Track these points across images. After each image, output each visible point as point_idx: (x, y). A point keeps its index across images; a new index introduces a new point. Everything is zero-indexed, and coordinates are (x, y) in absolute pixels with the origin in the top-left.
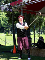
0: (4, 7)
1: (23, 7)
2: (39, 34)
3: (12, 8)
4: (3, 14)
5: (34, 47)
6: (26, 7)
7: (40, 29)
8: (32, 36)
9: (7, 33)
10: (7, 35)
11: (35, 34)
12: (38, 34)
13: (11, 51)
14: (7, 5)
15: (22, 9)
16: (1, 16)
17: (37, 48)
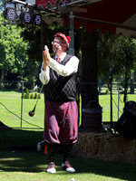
0: (16, 11)
1: (75, 9)
2: (125, 93)
3: (40, 14)
4: (14, 31)
5: (109, 135)
6: (85, 11)
7: (127, 79)
8: (103, 101)
9: (25, 91)
10: (26, 97)
11: (111, 94)
12: (122, 93)
13: (39, 147)
14: (26, 6)
15: (72, 16)
16: (8, 36)
17: (118, 136)
